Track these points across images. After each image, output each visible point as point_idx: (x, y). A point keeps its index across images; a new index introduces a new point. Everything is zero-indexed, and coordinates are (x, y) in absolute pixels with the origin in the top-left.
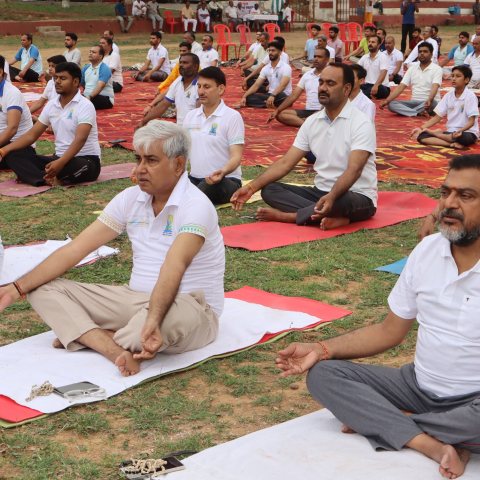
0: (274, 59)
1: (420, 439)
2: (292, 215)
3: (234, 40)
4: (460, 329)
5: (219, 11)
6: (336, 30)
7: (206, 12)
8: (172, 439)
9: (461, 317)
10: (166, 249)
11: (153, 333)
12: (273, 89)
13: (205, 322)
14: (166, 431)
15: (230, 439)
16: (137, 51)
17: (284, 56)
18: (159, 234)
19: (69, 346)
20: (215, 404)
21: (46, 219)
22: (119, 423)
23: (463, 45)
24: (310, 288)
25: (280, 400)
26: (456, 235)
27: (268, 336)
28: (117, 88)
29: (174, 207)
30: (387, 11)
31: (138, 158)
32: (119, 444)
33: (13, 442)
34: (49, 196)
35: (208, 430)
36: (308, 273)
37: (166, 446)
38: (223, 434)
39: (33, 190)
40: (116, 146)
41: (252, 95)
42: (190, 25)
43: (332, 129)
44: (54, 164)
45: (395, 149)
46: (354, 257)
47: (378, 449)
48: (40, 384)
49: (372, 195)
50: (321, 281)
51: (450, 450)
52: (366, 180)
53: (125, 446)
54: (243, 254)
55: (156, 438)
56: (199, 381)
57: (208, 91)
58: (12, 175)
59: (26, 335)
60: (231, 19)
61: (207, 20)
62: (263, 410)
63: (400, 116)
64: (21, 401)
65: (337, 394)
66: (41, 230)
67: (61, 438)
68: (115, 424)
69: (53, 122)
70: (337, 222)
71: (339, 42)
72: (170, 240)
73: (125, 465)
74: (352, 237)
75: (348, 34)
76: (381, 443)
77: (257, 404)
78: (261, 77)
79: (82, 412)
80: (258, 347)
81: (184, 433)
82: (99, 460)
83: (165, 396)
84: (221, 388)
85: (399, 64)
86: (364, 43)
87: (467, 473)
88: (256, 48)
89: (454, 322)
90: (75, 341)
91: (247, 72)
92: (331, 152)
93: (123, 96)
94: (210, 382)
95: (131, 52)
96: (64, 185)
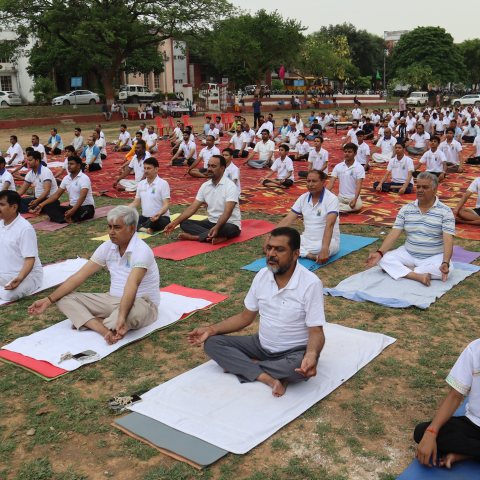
0: (186, 140)
1: (263, 376)
2: (197, 237)
3: (165, 124)
4: (280, 318)
5: (158, 107)
6: (219, 118)
7: (150, 108)
8: (136, 383)
9: (281, 313)
10: (127, 275)
11: (123, 325)
12: (186, 156)
13: (151, 311)
14: (132, 378)
15: (166, 381)
16: (114, 132)
17: (192, 136)
18: (123, 267)
19: (80, 329)
20: (158, 359)
21: (66, 245)
22: (108, 374)
23: (285, 126)
24: (207, 283)
25: (191, 355)
26: (275, 270)
27: (185, 315)
28: (103, 157)
29: (130, 253)
30: (246, 104)
31: (110, 226)
32: (108, 387)
33: (52, 390)
34: (68, 230)
35: (154, 376)
36: (206, 273)
37: (133, 387)
38: (162, 378)
39: (59, 226)
40: (103, 195)
41: (176, 159)
42: (143, 115)
43: (216, 190)
44: (69, 212)
45: (251, 190)
46: (229, 262)
47: (242, 382)
48: (65, 353)
49: (238, 224)
50: (212, 277)
51: (277, 382)
52: (235, 216)
53: (111, 389)
54: (171, 263)
55: (127, 382)
56: (149, 346)
57: (150, 171)
58: (47, 217)
59: (57, 322)
60: (164, 111)
61: (152, 113)
62: (182, 361)
63: (254, 168)
64: (55, 363)
65: (220, 354)
66: (64, 252)
67: (77, 385)
68: (105, 375)
69: (68, 187)
70: (220, 240)
71: (221, 124)
72: (129, 270)
73: (111, 401)
74: (228, 248)
75: (226, 120)
76: (243, 379)
77: (179, 358)
78: (180, 149)
79: (88, 368)
80: (179, 322)
81: (142, 378)
82: (97, 398)
83: (131, 355)
84: (161, 349)
85: (253, 137)
86: (234, 125)
87: (287, 392)
88: (178, 130)
89: (277, 315)
90: (83, 326)
91: (173, 145)
92: (215, 203)
93: (107, 162)
94: (155, 345)
95: (110, 133)
96: (75, 222)
